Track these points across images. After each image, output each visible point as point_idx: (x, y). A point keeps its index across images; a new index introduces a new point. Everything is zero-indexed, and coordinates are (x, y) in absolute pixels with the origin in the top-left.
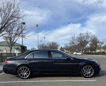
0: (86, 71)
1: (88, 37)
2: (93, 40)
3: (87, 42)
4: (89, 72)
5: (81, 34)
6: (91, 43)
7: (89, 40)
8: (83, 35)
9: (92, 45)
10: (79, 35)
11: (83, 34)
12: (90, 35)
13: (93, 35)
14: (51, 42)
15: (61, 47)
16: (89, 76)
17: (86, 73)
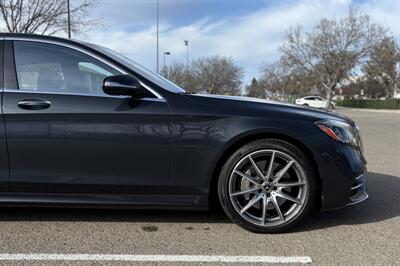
0: (251, 185)
1: (354, 34)
2: (375, 48)
3: (352, 59)
4: (274, 195)
5: (324, 24)
6: (369, 59)
7: (360, 49)
8: (334, 27)
9: (373, 68)
10: (318, 27)
11: (334, 23)
12: (365, 29)
13: (376, 28)
14: (210, 57)
15: (254, 81)
16: (278, 221)
17: (252, 196)
